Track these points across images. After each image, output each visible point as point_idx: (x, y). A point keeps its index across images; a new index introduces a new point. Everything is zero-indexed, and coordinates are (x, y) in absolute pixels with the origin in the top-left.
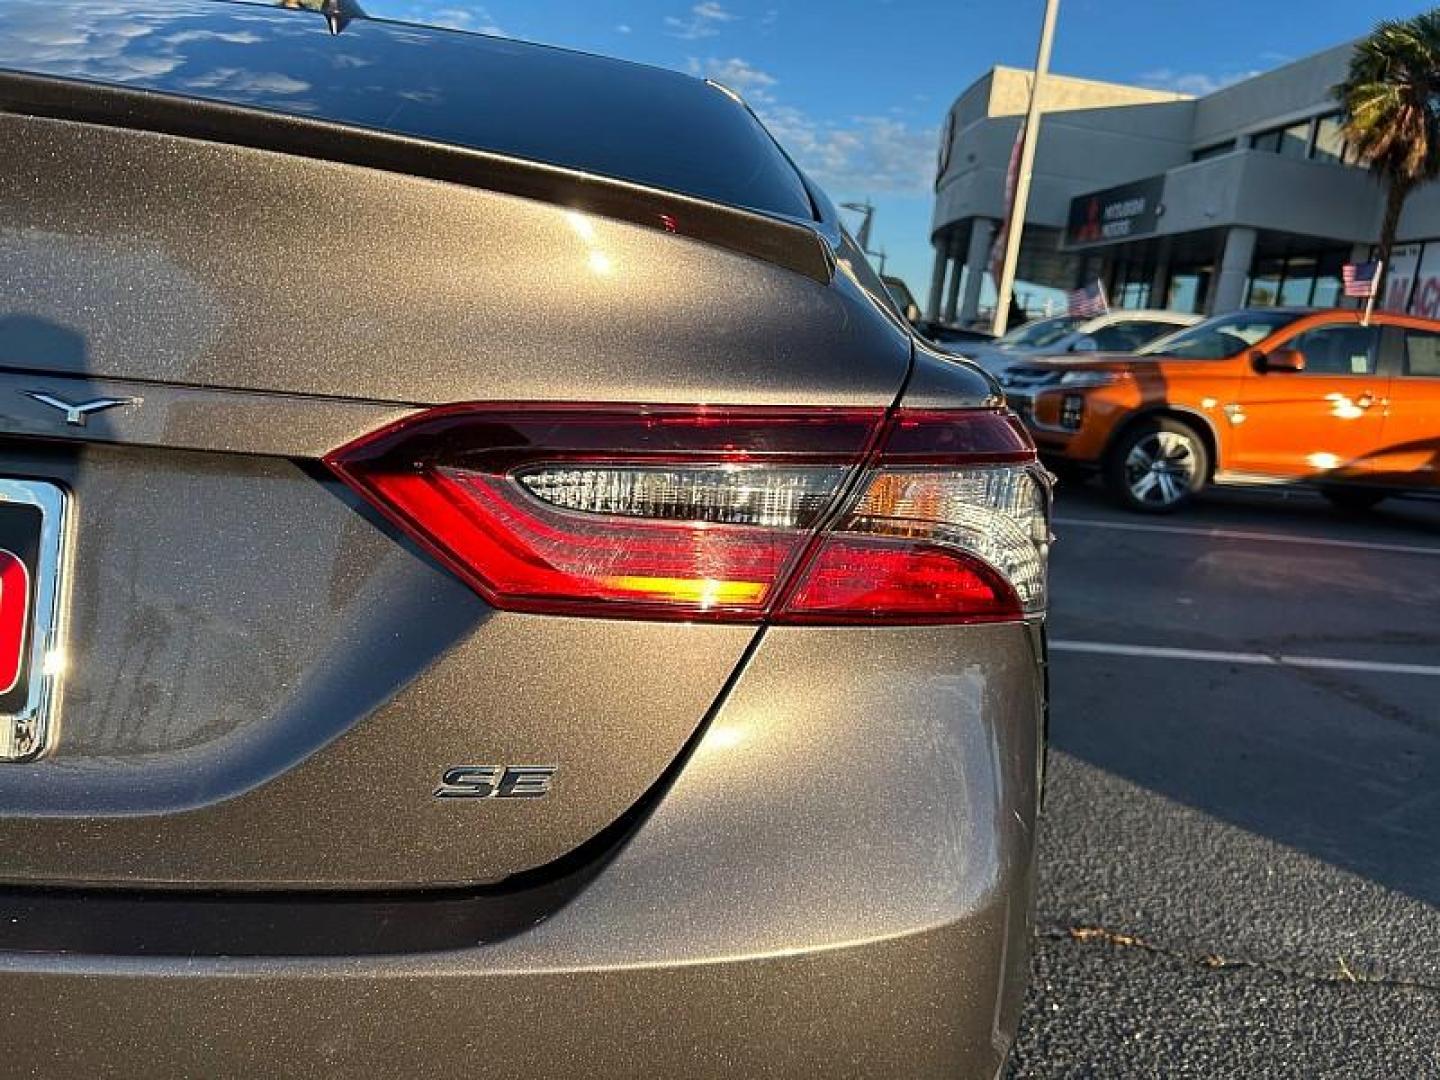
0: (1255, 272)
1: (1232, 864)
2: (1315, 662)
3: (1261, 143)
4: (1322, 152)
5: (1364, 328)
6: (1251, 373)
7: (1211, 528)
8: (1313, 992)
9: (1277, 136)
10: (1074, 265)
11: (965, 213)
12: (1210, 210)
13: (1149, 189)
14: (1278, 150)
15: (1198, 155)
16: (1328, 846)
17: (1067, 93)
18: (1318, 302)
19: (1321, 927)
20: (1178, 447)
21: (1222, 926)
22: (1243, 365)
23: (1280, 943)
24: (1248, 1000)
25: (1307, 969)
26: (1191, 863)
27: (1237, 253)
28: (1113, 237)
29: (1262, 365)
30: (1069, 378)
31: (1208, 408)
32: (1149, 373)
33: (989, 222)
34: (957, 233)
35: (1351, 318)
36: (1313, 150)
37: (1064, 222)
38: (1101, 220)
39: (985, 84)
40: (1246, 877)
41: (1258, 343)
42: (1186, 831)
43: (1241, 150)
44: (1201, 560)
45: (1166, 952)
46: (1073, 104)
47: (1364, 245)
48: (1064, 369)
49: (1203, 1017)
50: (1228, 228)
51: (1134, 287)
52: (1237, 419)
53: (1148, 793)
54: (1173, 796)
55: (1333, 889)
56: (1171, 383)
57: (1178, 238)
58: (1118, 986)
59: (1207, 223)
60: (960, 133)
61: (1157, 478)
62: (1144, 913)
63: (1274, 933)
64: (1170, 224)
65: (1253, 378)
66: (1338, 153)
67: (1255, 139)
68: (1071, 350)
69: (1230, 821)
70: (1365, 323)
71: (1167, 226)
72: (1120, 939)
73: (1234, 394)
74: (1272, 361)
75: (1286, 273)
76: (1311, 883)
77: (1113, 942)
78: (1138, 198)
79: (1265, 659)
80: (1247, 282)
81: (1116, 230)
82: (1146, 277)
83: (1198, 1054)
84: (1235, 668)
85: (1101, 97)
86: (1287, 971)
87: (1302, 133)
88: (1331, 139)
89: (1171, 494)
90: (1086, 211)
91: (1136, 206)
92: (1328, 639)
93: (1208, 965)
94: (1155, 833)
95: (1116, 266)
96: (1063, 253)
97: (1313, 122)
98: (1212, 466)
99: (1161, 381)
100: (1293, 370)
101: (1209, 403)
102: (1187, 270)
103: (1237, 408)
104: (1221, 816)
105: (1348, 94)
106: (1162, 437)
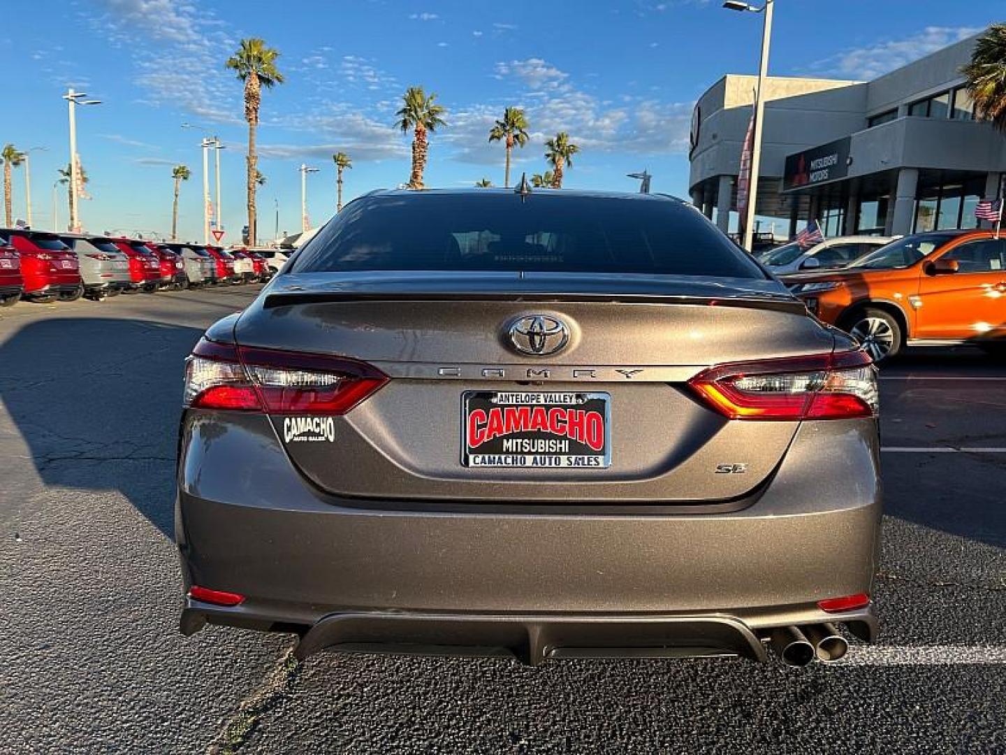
0: (920, 196)
1: (942, 546)
2: (981, 450)
3: (916, 109)
4: (960, 111)
5: (996, 241)
6: (924, 275)
7: (907, 376)
8: (988, 593)
9: (926, 103)
10: (789, 201)
11: (713, 174)
12: (885, 160)
13: (839, 148)
14: (928, 115)
15: (872, 121)
16: (993, 537)
17: (778, 87)
18: (964, 227)
19: (991, 569)
20: (882, 324)
21: (940, 570)
22: (919, 271)
23: (970, 576)
24: (956, 597)
25: (985, 585)
26: (920, 547)
27: (906, 186)
28: (818, 182)
29: (931, 270)
30: (806, 287)
31: (898, 299)
32: (855, 280)
33: (730, 178)
34: (708, 187)
35: (988, 235)
36: (953, 109)
37: (782, 175)
38: (808, 171)
39: (720, 88)
40: (950, 551)
41: (929, 255)
42: (916, 533)
43: (902, 116)
44: (903, 395)
45: (914, 581)
46: (781, 95)
47: (996, 173)
48: (803, 282)
49: (936, 603)
50: (899, 169)
51: (835, 212)
52: (918, 304)
53: (893, 517)
54: (905, 519)
55: (996, 554)
56: (871, 286)
57: (862, 179)
58: (893, 594)
59: (883, 168)
60: (704, 121)
61: (869, 345)
62: (900, 567)
63: (967, 572)
64: (856, 171)
65: (927, 279)
66: (970, 110)
67: (911, 107)
68: (802, 267)
69: (939, 529)
70: (996, 238)
71: (854, 172)
72: (890, 576)
73: (914, 288)
74: (937, 267)
75: (941, 195)
76: (984, 552)
77: (887, 578)
78: (832, 154)
79: (951, 450)
80: (915, 202)
81: (819, 177)
82: (843, 204)
83: (935, 616)
84: (932, 455)
85: (801, 88)
86: (975, 586)
87: (945, 99)
88: (964, 102)
89: (879, 355)
90: (797, 166)
91: (832, 160)
92: (988, 437)
93: (935, 585)
94: (900, 535)
95: (820, 199)
96: (783, 194)
97: (951, 92)
98: (905, 335)
99: (865, 286)
100: (952, 272)
101: (898, 296)
102: (870, 199)
103: (917, 298)
104: (934, 527)
105: (973, 71)
106: (870, 320)
